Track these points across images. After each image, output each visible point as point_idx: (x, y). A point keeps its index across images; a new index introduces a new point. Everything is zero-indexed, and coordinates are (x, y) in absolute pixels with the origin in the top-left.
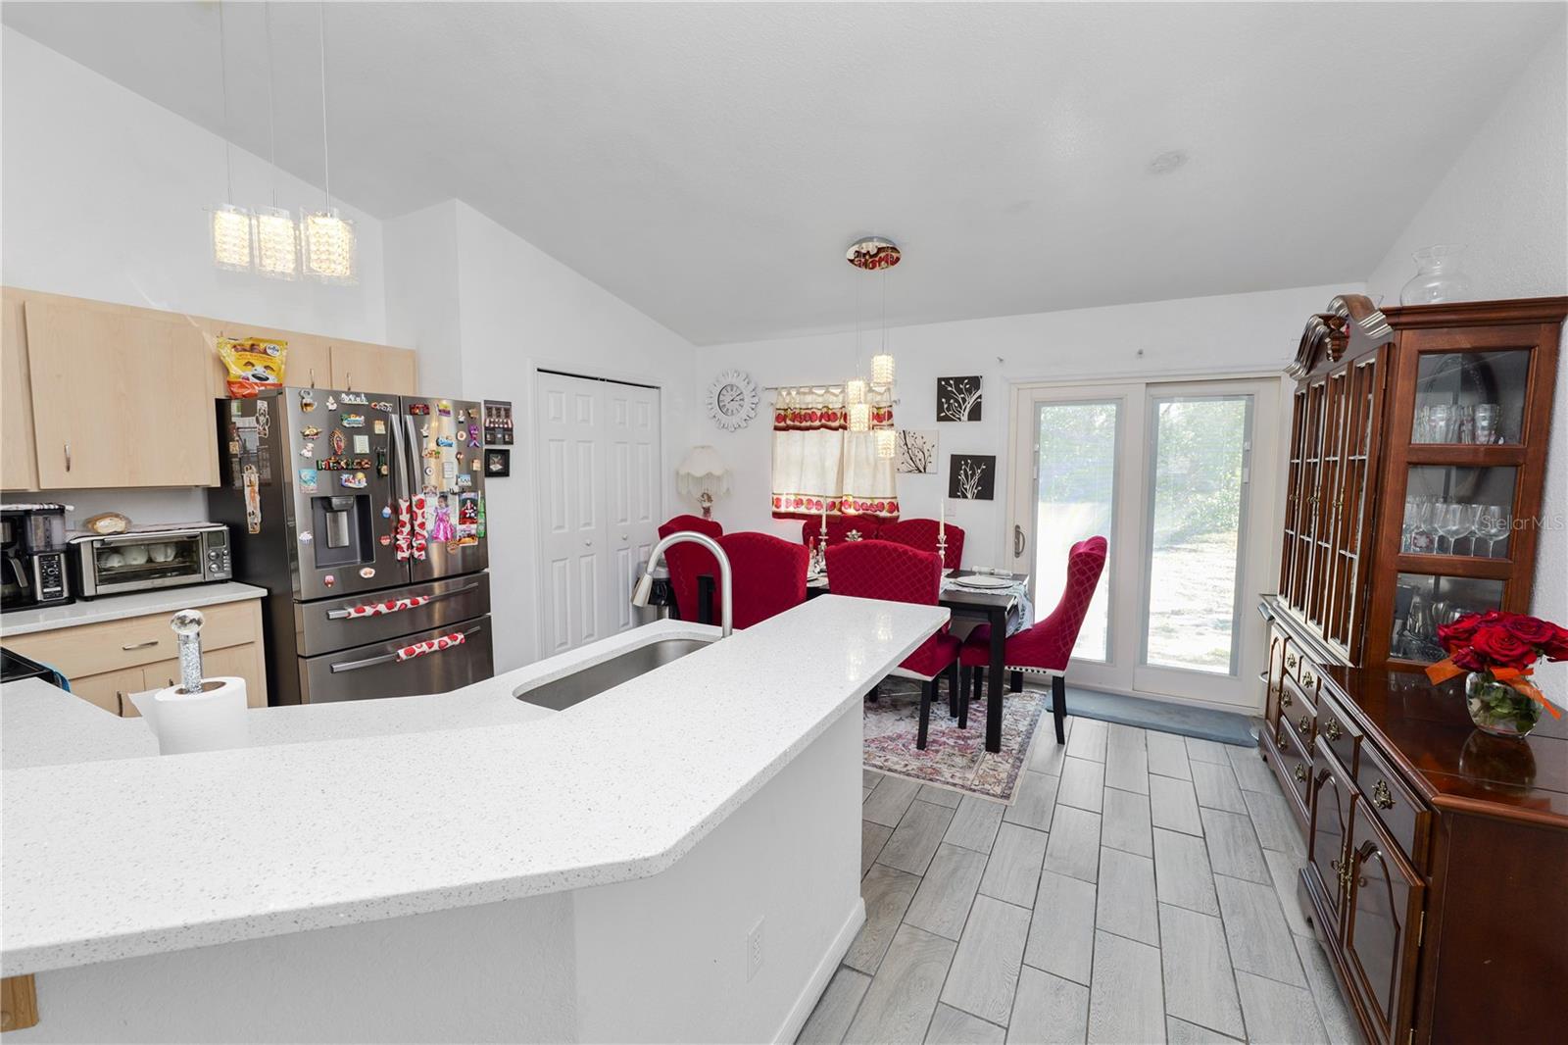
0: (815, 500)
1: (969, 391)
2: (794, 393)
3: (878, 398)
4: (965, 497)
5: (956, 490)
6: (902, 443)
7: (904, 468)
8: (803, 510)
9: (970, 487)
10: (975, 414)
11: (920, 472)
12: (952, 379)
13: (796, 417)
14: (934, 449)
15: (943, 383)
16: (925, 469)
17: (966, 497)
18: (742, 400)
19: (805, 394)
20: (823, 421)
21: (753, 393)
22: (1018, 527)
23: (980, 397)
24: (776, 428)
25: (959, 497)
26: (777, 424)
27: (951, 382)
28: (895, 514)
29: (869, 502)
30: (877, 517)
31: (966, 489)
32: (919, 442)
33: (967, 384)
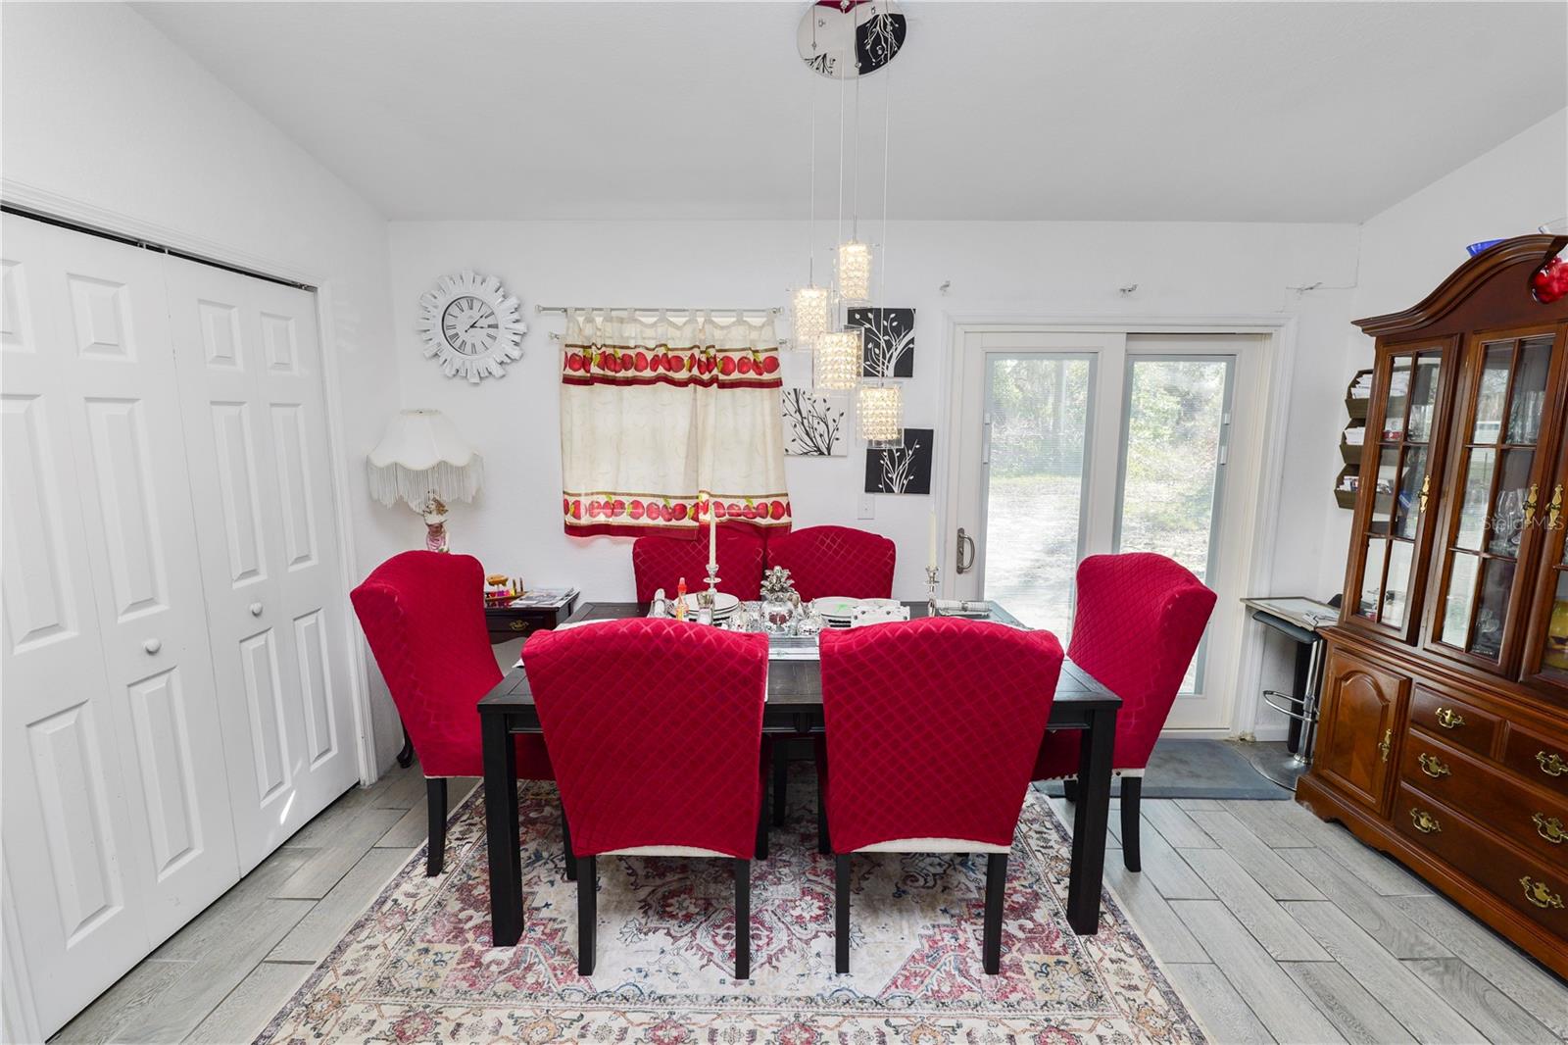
0: (645, 502)
1: (897, 332)
2: (599, 320)
3: (754, 335)
4: (890, 490)
5: (876, 481)
6: (792, 409)
7: (796, 447)
8: (624, 519)
9: (897, 476)
10: (905, 368)
11: (822, 453)
12: (871, 310)
13: (607, 361)
14: (842, 418)
15: (857, 316)
16: (829, 449)
17: (893, 492)
18: (495, 326)
19: (621, 321)
20: (661, 370)
21: (516, 316)
22: (961, 531)
23: (912, 341)
24: (567, 380)
25: (881, 491)
26: (569, 372)
27: (870, 315)
28: (784, 520)
29: (742, 503)
30: (756, 528)
31: (891, 479)
32: (820, 408)
33: (893, 320)
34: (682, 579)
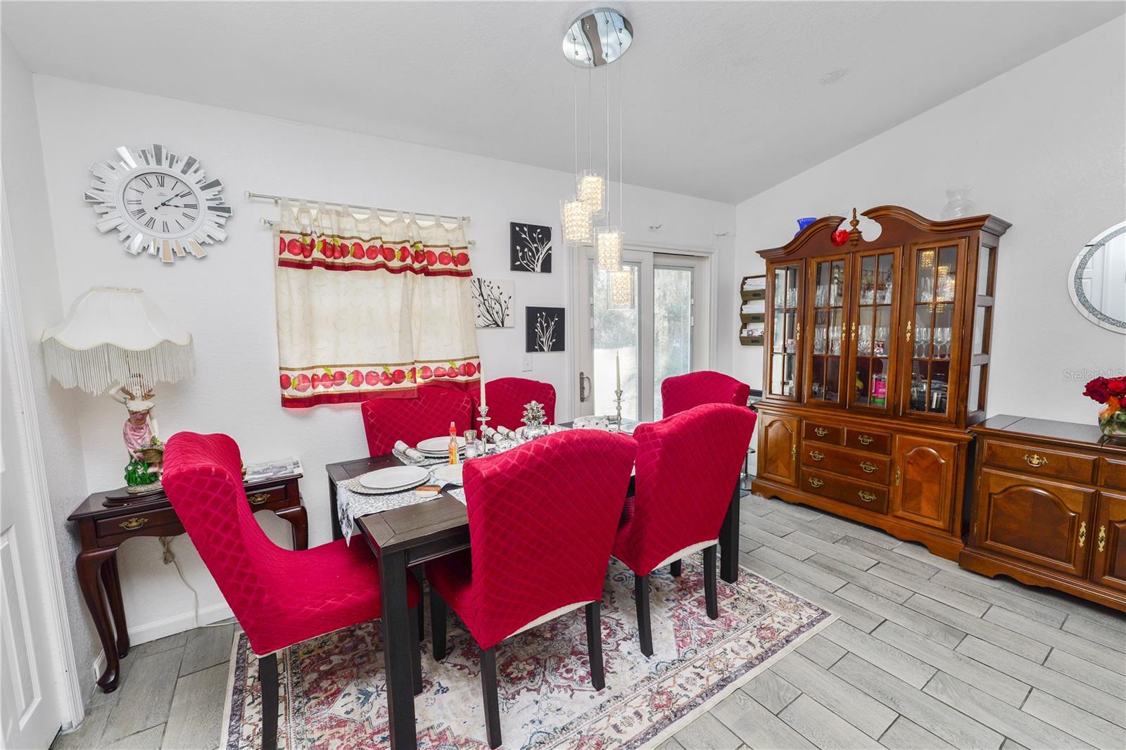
0: (364, 371)
1: (542, 241)
2: (314, 212)
3: (450, 236)
4: (542, 350)
5: (533, 344)
6: (477, 294)
7: (481, 322)
8: (347, 388)
9: (546, 340)
10: (546, 267)
11: (498, 326)
12: (525, 225)
13: (328, 249)
14: (510, 300)
15: (517, 229)
16: (503, 322)
17: (544, 351)
18: (194, 207)
19: (338, 213)
20: (380, 258)
22: (582, 374)
23: (550, 249)
24: (283, 263)
25: (536, 350)
26: (287, 255)
27: (525, 229)
28: (476, 376)
29: (447, 366)
30: (457, 384)
31: (542, 342)
32: (496, 292)
33: (539, 234)
34: (453, 424)
